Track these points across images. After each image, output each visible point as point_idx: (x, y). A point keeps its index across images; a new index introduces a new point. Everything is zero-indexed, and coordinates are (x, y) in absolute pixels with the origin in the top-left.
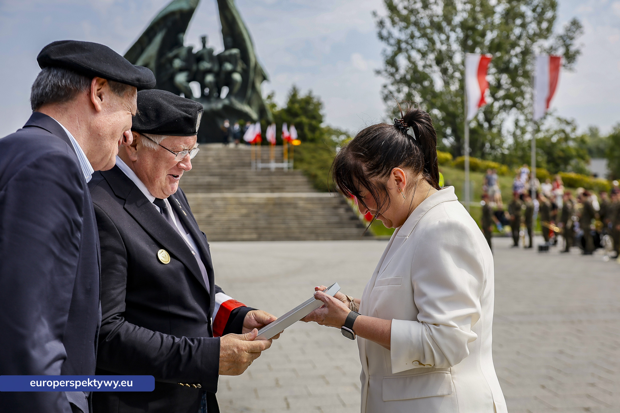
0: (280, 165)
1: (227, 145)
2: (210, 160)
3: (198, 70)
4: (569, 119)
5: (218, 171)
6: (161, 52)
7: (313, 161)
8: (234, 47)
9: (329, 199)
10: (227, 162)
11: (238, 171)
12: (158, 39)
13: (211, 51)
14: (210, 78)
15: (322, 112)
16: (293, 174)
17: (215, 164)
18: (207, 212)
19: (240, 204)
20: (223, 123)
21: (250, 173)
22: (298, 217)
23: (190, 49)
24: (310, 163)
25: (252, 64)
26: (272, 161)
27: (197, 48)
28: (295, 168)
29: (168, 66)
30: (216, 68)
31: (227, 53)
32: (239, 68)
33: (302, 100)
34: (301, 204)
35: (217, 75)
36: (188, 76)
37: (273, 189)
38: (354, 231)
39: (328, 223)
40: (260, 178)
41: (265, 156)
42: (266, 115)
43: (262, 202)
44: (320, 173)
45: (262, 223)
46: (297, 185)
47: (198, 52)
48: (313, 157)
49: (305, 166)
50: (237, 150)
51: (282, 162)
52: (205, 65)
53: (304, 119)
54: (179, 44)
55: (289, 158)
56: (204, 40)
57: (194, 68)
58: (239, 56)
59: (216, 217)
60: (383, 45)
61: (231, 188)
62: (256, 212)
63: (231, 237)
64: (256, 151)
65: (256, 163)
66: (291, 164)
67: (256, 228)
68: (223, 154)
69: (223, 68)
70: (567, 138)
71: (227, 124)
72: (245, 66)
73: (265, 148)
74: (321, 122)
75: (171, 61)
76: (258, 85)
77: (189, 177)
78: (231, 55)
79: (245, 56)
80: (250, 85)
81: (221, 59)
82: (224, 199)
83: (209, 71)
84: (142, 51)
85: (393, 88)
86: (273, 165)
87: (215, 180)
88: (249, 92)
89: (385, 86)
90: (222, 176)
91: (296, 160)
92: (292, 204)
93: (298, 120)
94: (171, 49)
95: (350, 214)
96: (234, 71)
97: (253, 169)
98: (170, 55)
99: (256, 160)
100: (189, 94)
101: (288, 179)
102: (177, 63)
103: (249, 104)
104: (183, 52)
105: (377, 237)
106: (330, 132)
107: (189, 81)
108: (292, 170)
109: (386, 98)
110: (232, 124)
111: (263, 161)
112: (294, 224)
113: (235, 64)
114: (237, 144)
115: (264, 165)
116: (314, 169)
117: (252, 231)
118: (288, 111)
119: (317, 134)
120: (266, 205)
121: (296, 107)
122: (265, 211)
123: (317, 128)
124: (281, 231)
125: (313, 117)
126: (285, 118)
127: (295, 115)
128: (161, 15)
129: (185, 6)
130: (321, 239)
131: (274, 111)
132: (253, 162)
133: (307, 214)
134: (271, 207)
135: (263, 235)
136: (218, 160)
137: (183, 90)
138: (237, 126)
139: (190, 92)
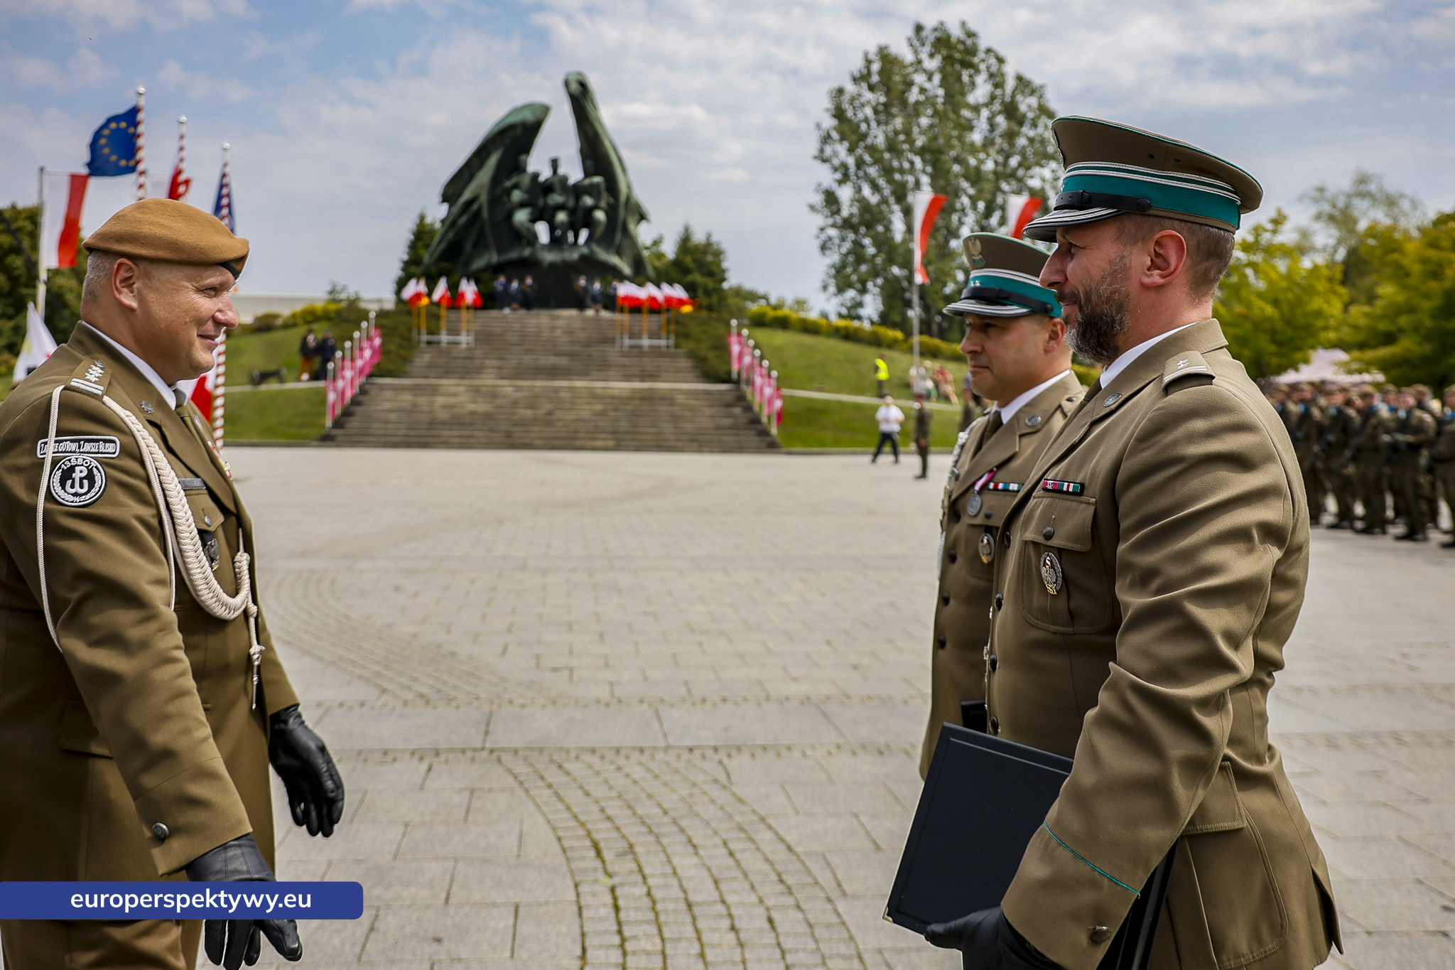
0: (656, 342)
1: (583, 312)
2: (558, 333)
3: (546, 204)
5: (567, 348)
6: (496, 180)
7: (703, 337)
8: (596, 174)
9: (722, 393)
10: (582, 336)
11: (596, 350)
12: (492, 161)
13: (564, 180)
14: (561, 217)
15: (725, 265)
16: (673, 356)
17: (565, 339)
18: (548, 407)
19: (593, 396)
20: (578, 279)
21: (612, 354)
22: (675, 418)
23: (535, 176)
24: (698, 340)
25: (623, 197)
26: (645, 335)
27: (545, 174)
28: (677, 346)
29: (505, 199)
30: (571, 203)
31: (587, 182)
32: (603, 204)
33: (696, 247)
34: (680, 398)
35: (572, 212)
36: (532, 214)
37: (643, 378)
38: (754, 439)
39: (718, 428)
40: (626, 361)
41: (636, 329)
42: (646, 268)
43: (624, 394)
44: (711, 355)
45: (624, 425)
46: (677, 371)
47: (546, 180)
49: (690, 345)
50: (597, 319)
51: (660, 338)
52: (556, 198)
53: (697, 277)
54: (520, 169)
55: (668, 332)
56: (555, 164)
57: (541, 202)
58: (603, 186)
59: (559, 414)
60: (823, 169)
61: (583, 374)
62: (616, 410)
63: (578, 443)
64: (622, 321)
65: (622, 338)
66: (672, 342)
67: (615, 433)
68: (577, 324)
69: (581, 203)
71: (582, 282)
72: (612, 200)
73: (637, 317)
74: (724, 280)
75: (508, 192)
76: (631, 226)
77: (527, 357)
78: (592, 185)
79: (612, 186)
80: (619, 226)
81: (578, 190)
82: (571, 389)
83: (561, 207)
84: (471, 177)
85: (833, 232)
86: (646, 342)
87: (563, 361)
88: (618, 236)
89: (822, 229)
90: (572, 355)
91: (678, 335)
92: (667, 398)
93: (690, 278)
94: (509, 176)
95: (750, 415)
96: (596, 207)
97: (617, 348)
98: (508, 184)
99: (622, 334)
100: (533, 239)
101: (665, 363)
102: (517, 196)
103: (619, 253)
104: (526, 180)
106: (739, 293)
107: (534, 220)
108: (672, 350)
109: (824, 248)
110: (590, 281)
111: (632, 336)
112: (667, 428)
113: (597, 197)
114: (597, 311)
115: (633, 342)
116: (703, 350)
117: (609, 436)
118: (677, 263)
119: (715, 299)
120: (630, 398)
121: (688, 260)
122: (629, 408)
123: (714, 290)
124: (649, 437)
125: (711, 274)
126: (673, 274)
127: (686, 271)
128: (497, 129)
129: (528, 116)
130: (705, 450)
131: (658, 264)
132: (618, 336)
133: (688, 414)
134: (637, 402)
135: (623, 443)
136: (570, 332)
137: (525, 232)
138: (597, 286)
139: (535, 237)
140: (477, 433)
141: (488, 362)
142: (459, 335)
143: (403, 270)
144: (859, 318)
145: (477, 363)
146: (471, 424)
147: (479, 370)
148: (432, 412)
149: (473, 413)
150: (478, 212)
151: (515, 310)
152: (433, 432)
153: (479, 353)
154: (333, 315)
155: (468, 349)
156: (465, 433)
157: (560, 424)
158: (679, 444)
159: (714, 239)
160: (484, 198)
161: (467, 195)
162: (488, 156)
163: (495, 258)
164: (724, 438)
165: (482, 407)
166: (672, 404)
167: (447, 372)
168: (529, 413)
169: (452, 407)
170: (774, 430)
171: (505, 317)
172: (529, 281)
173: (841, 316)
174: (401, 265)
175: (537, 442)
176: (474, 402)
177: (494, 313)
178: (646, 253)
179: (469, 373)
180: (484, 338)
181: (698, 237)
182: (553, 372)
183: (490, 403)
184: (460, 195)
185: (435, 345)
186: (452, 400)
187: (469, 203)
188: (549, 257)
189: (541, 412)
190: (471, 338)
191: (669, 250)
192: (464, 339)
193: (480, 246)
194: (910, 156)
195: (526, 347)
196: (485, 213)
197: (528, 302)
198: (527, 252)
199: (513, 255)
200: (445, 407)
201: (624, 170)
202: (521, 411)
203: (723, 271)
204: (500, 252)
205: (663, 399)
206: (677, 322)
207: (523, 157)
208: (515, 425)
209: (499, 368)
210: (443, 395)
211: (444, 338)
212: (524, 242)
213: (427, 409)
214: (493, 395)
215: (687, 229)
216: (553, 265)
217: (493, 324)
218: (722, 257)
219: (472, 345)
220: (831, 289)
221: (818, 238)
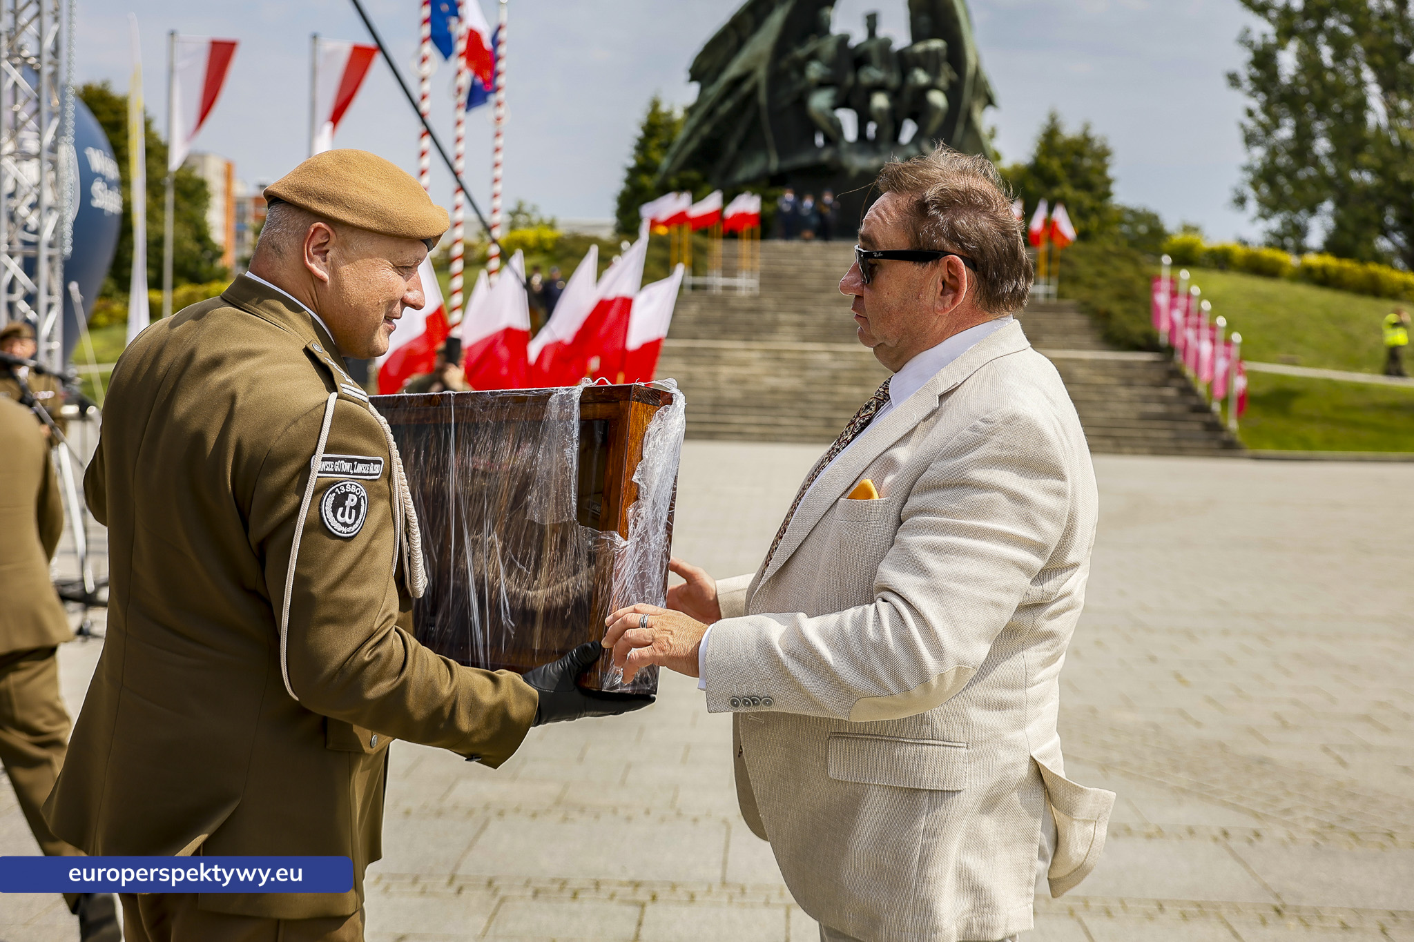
3: (857, 83)
6: (782, 46)
7: (1100, 281)
9: (1145, 365)
12: (776, 19)
13: (885, 45)
14: (880, 101)
15: (1111, 172)
16: (1057, 310)
24: (1093, 286)
25: (970, 71)
28: (1061, 295)
30: (895, 80)
33: (1068, 145)
35: (895, 95)
38: (1198, 436)
44: (1117, 308)
46: (1066, 332)
47: (859, 47)
48: (1101, 274)
49: (1082, 293)
52: (873, 73)
55: (1049, 274)
56: (872, 21)
66: (1053, 289)
74: (1108, 195)
76: (976, 114)
79: (956, 54)
80: (962, 115)
83: (880, 87)
84: (742, 42)
88: (960, 129)
89: (1249, 115)
91: (1062, 279)
95: (1191, 400)
96: (932, 86)
100: (834, 135)
101: (1046, 320)
105: (1249, 452)
107: (836, 107)
108: (1054, 301)
113: (934, 72)
116: (1104, 299)
119: (1094, 222)
121: (1055, 164)
123: (1093, 210)
130: (1125, 450)
133: (1095, 397)
137: (825, 125)
139: (839, 129)
140: (784, 421)
141: (783, 317)
142: (735, 276)
143: (629, 181)
145: (768, 317)
147: (772, 328)
148: (715, 389)
149: (774, 391)
150: (755, 89)
151: (807, 240)
152: (719, 418)
153: (769, 303)
154: (549, 246)
155: (754, 298)
159: (1094, 132)
160: (762, 74)
161: (733, 70)
162: (768, 13)
163: (774, 164)
164: (1153, 434)
165: (787, 381)
167: (726, 330)
168: (857, 391)
169: (743, 381)
170: (1233, 424)
172: (828, 198)
174: (625, 175)
176: (777, 376)
179: (759, 332)
180: (772, 280)
181: (1070, 130)
183: (800, 376)
184: (721, 70)
185: (701, 292)
186: (743, 372)
187: (737, 82)
188: (858, 162)
190: (754, 281)
192: (746, 283)
193: (750, 144)
196: (763, 97)
197: (827, 228)
198: (826, 156)
199: (804, 159)
200: (733, 381)
201: (974, 30)
202: (844, 390)
203: (1108, 182)
204: (782, 155)
206: (1062, 260)
209: (800, 325)
210: (728, 363)
211: (717, 280)
212: (819, 140)
213: (709, 384)
214: (801, 365)
215: (1053, 119)
216: (865, 173)
217: (783, 261)
218: (1108, 160)
219: (757, 292)
220: (1253, 206)
221: (1242, 126)
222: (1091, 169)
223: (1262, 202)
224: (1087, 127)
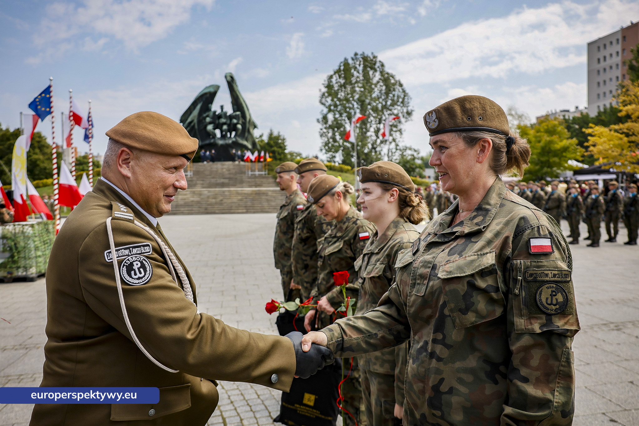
0: (261, 173)
1: (234, 162)
2: (224, 170)
3: (219, 123)
4: (416, 149)
5: (228, 176)
6: (200, 114)
8: (238, 111)
10: (234, 171)
11: (238, 176)
12: (199, 107)
13: (226, 113)
14: (225, 127)
15: (286, 144)
16: (267, 178)
17: (227, 173)
18: (221, 198)
19: (238, 193)
20: (232, 150)
21: (245, 178)
22: (268, 201)
23: (215, 112)
25: (248, 119)
26: (257, 170)
27: (219, 111)
28: (268, 174)
29: (204, 121)
30: (228, 122)
31: (234, 114)
32: (240, 122)
33: (275, 137)
34: (270, 193)
35: (229, 125)
36: (214, 126)
37: (256, 186)
40: (250, 180)
41: (253, 168)
42: (256, 146)
43: (249, 192)
45: (249, 204)
46: (269, 183)
47: (219, 114)
50: (239, 165)
51: (262, 171)
52: (223, 120)
53: (275, 149)
54: (209, 110)
55: (265, 169)
56: (222, 107)
57: (217, 122)
58: (240, 116)
59: (225, 201)
60: (322, 107)
61: (234, 185)
62: (246, 198)
63: (232, 211)
64: (248, 165)
66: (267, 172)
67: (246, 207)
68: (231, 167)
69: (232, 122)
70: (414, 159)
71: (234, 151)
72: (244, 121)
73: (254, 164)
74: (285, 149)
75: (205, 118)
76: (251, 130)
77: (213, 180)
78: (236, 115)
79: (244, 116)
80: (247, 130)
81: (231, 117)
82: (229, 191)
83: (225, 124)
84: (191, 113)
85: (325, 130)
86: (257, 173)
87: (226, 181)
88: (246, 134)
89: (321, 129)
90: (230, 179)
91: (269, 170)
92: (265, 193)
93: (273, 149)
94: (205, 113)
96: (238, 123)
97: (246, 175)
98: (205, 115)
100: (214, 136)
101: (264, 180)
102: (208, 120)
103: (247, 140)
104: (211, 114)
106: (291, 154)
107: (214, 129)
108: (267, 175)
109: (321, 136)
110: (237, 151)
111: (252, 171)
112: (265, 204)
113: (238, 120)
114: (239, 162)
115: (252, 173)
117: (244, 208)
118: (268, 144)
119: (282, 156)
120: (252, 194)
121: (272, 142)
122: (251, 197)
124: (258, 208)
125: (280, 147)
126: (267, 147)
127: (271, 146)
128: (199, 95)
129: (212, 90)
131: (262, 144)
132: (247, 171)
134: (254, 195)
135: (249, 210)
136: (229, 170)
137: (211, 133)
138: (239, 153)
139: (215, 134)
140: (194, 209)
141: (198, 182)
144: (334, 162)
146: (192, 206)
148: (177, 201)
149: (192, 201)
150: (194, 126)
151: (208, 162)
152: (177, 209)
153: (195, 179)
155: (191, 177)
156: (190, 209)
157: (225, 204)
158: (270, 210)
159: (281, 134)
160: (196, 121)
161: (189, 120)
162: (197, 105)
165: (196, 199)
166: (267, 196)
168: (214, 200)
169: (185, 199)
171: (204, 165)
172: (213, 151)
173: (328, 161)
175: (217, 211)
176: (193, 197)
177: (200, 164)
178: (257, 140)
179: (191, 186)
180: (196, 173)
181: (275, 134)
182: (223, 185)
183: (199, 197)
184: (187, 120)
186: (185, 197)
187: (190, 123)
188: (221, 142)
189: (218, 200)
190: (192, 173)
191: (265, 138)
194: (353, 102)
195: (212, 176)
196: (196, 127)
197: (213, 159)
198: (212, 141)
199: (207, 142)
200: (182, 199)
201: (248, 109)
202: (211, 200)
203: (285, 146)
204: (202, 141)
205: (263, 194)
206: (268, 165)
207: (210, 105)
208: (208, 205)
209: (203, 184)
210: (181, 195)
212: (211, 137)
214: (200, 194)
215: (271, 131)
216: (222, 145)
217: (200, 168)
218: (285, 141)
219: (192, 176)
220: (324, 151)
221: (320, 132)
222: (281, 143)
223: (326, 150)
224: (279, 133)
